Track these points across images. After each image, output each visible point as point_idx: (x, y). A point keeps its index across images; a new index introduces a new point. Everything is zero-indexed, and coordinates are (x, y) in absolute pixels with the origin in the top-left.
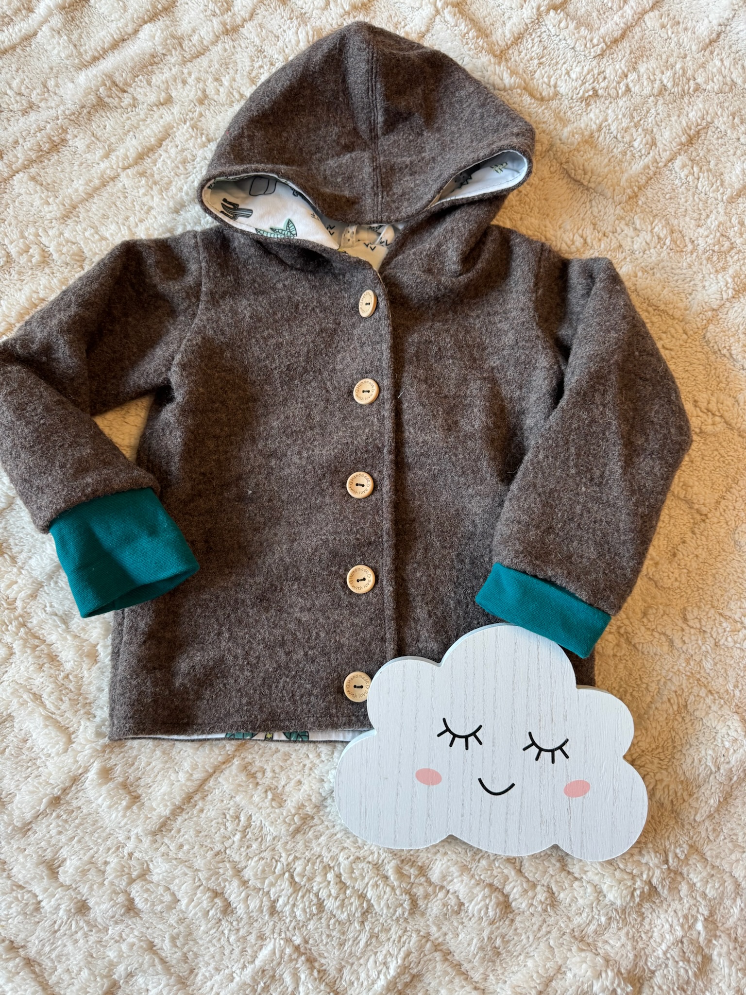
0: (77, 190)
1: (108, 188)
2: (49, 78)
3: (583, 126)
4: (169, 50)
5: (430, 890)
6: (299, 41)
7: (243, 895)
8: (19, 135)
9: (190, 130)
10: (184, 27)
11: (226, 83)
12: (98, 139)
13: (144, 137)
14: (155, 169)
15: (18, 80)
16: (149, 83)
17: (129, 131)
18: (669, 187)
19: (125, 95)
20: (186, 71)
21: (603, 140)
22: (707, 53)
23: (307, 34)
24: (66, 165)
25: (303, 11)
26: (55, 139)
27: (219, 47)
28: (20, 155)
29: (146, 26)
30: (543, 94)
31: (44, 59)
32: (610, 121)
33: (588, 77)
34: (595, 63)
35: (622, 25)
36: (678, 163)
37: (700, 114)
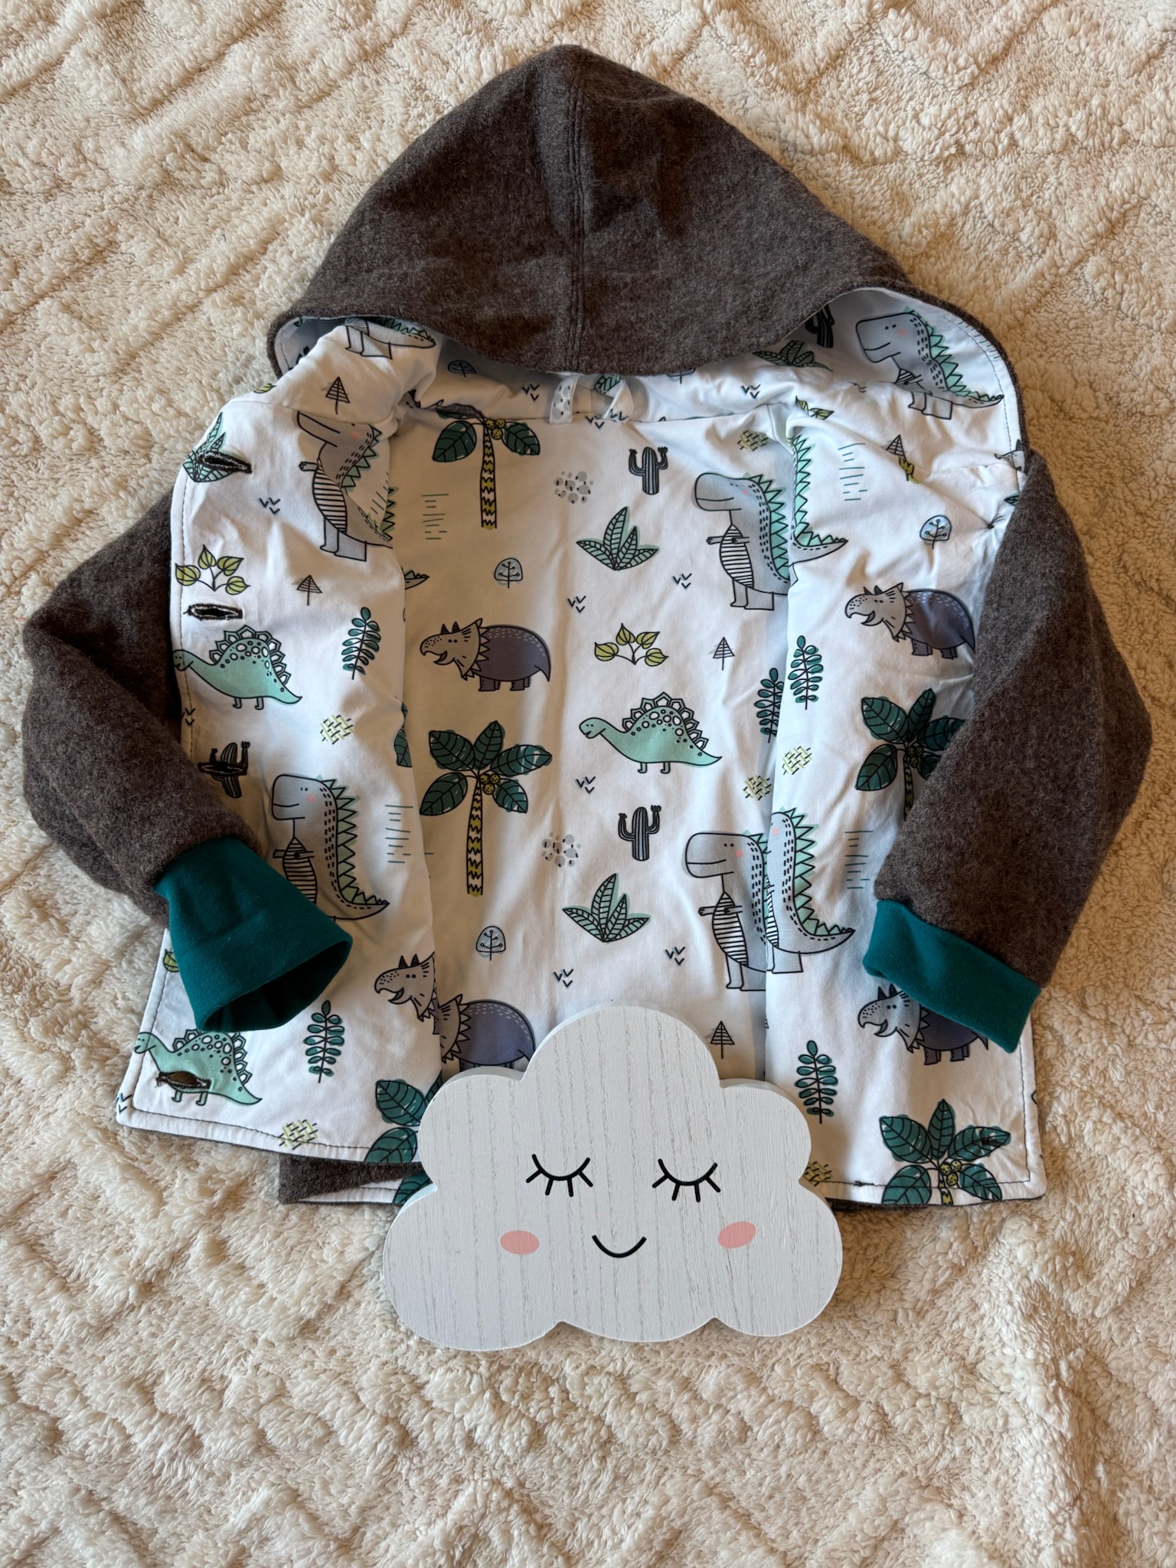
0: (135, 328)
1: (185, 324)
2: (85, 137)
3: (938, 207)
4: (274, 89)
5: (699, 1410)
6: (481, 72)
7: (426, 1419)
8: (42, 236)
9: (311, 226)
10: (298, 48)
11: (366, 145)
12: (166, 241)
13: (239, 238)
14: (257, 291)
15: (35, 141)
16: (244, 145)
17: (214, 228)
18: (1075, 308)
19: (207, 166)
20: (302, 125)
21: (970, 231)
22: (1143, 78)
23: (494, 59)
24: (118, 284)
25: (488, 17)
26: (98, 241)
27: (355, 82)
28: (45, 268)
29: (235, 47)
30: (877, 154)
31: (75, 104)
32: (982, 198)
33: (950, 122)
34: (960, 97)
35: (1005, 32)
36: (1090, 268)
37: (1127, 184)
